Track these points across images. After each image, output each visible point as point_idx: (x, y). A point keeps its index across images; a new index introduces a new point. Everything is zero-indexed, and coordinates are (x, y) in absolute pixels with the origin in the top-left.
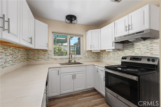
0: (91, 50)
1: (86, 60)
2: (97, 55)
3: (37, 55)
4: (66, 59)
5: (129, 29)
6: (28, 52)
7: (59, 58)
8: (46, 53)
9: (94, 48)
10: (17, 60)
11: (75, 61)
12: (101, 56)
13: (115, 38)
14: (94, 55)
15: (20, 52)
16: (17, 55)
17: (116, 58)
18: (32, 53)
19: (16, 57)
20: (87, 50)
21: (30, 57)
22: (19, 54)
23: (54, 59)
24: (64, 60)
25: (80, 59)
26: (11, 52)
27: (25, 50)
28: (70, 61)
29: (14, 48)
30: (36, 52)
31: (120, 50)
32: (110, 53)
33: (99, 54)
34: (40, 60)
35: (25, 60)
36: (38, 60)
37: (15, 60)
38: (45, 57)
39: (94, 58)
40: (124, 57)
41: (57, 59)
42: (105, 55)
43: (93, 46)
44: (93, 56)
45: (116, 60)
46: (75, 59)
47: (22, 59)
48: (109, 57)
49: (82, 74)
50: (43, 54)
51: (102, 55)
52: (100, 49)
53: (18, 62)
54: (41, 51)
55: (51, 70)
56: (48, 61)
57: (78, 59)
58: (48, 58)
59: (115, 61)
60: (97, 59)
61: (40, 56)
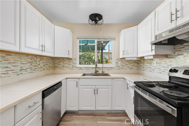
0: (124, 57)
1: (120, 70)
2: (136, 64)
3: (62, 64)
4: (92, 68)
5: (177, 18)
6: (54, 60)
7: (84, 68)
8: (71, 61)
9: (127, 54)
10: (38, 68)
11: (103, 72)
12: (142, 66)
13: (156, 36)
14: (132, 64)
15: (42, 60)
16: (38, 63)
17: (162, 69)
18: (58, 61)
19: (37, 65)
20: (120, 58)
21: (56, 66)
22: (41, 62)
23: (79, 68)
24: (91, 70)
25: (110, 69)
26: (29, 60)
27: (51, 58)
28: (96, 72)
29: (33, 56)
30: (61, 60)
31: (168, 56)
32: (153, 62)
33: (139, 62)
34: (65, 69)
35: (50, 69)
36: (63, 68)
37: (35, 68)
38: (70, 66)
39: (131, 69)
40: (173, 69)
41: (82, 68)
42: (147, 65)
43: (127, 51)
44: (130, 66)
45: (162, 72)
46: (104, 69)
47: (45, 67)
48: (152, 68)
49: (107, 89)
50: (68, 62)
51: (143, 64)
52: (136, 56)
53: (40, 70)
54: (66, 59)
55: (70, 81)
56: (73, 70)
57: (108, 69)
58: (73, 67)
59: (161, 74)
60: (137, 69)
61: (65, 65)
